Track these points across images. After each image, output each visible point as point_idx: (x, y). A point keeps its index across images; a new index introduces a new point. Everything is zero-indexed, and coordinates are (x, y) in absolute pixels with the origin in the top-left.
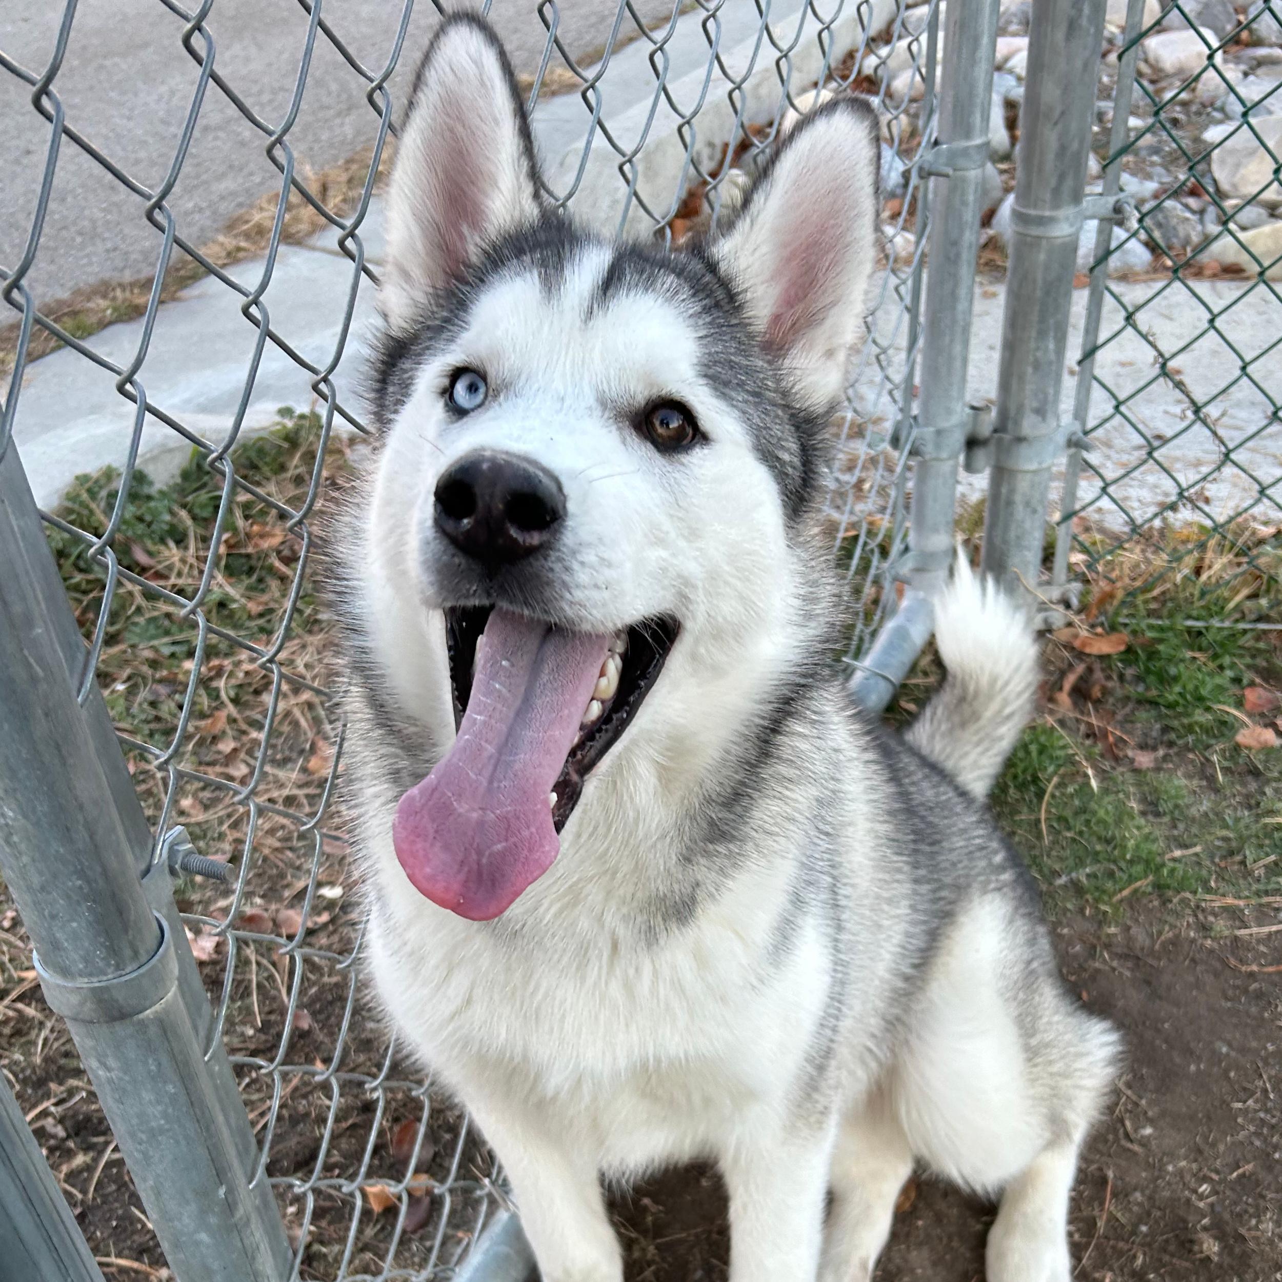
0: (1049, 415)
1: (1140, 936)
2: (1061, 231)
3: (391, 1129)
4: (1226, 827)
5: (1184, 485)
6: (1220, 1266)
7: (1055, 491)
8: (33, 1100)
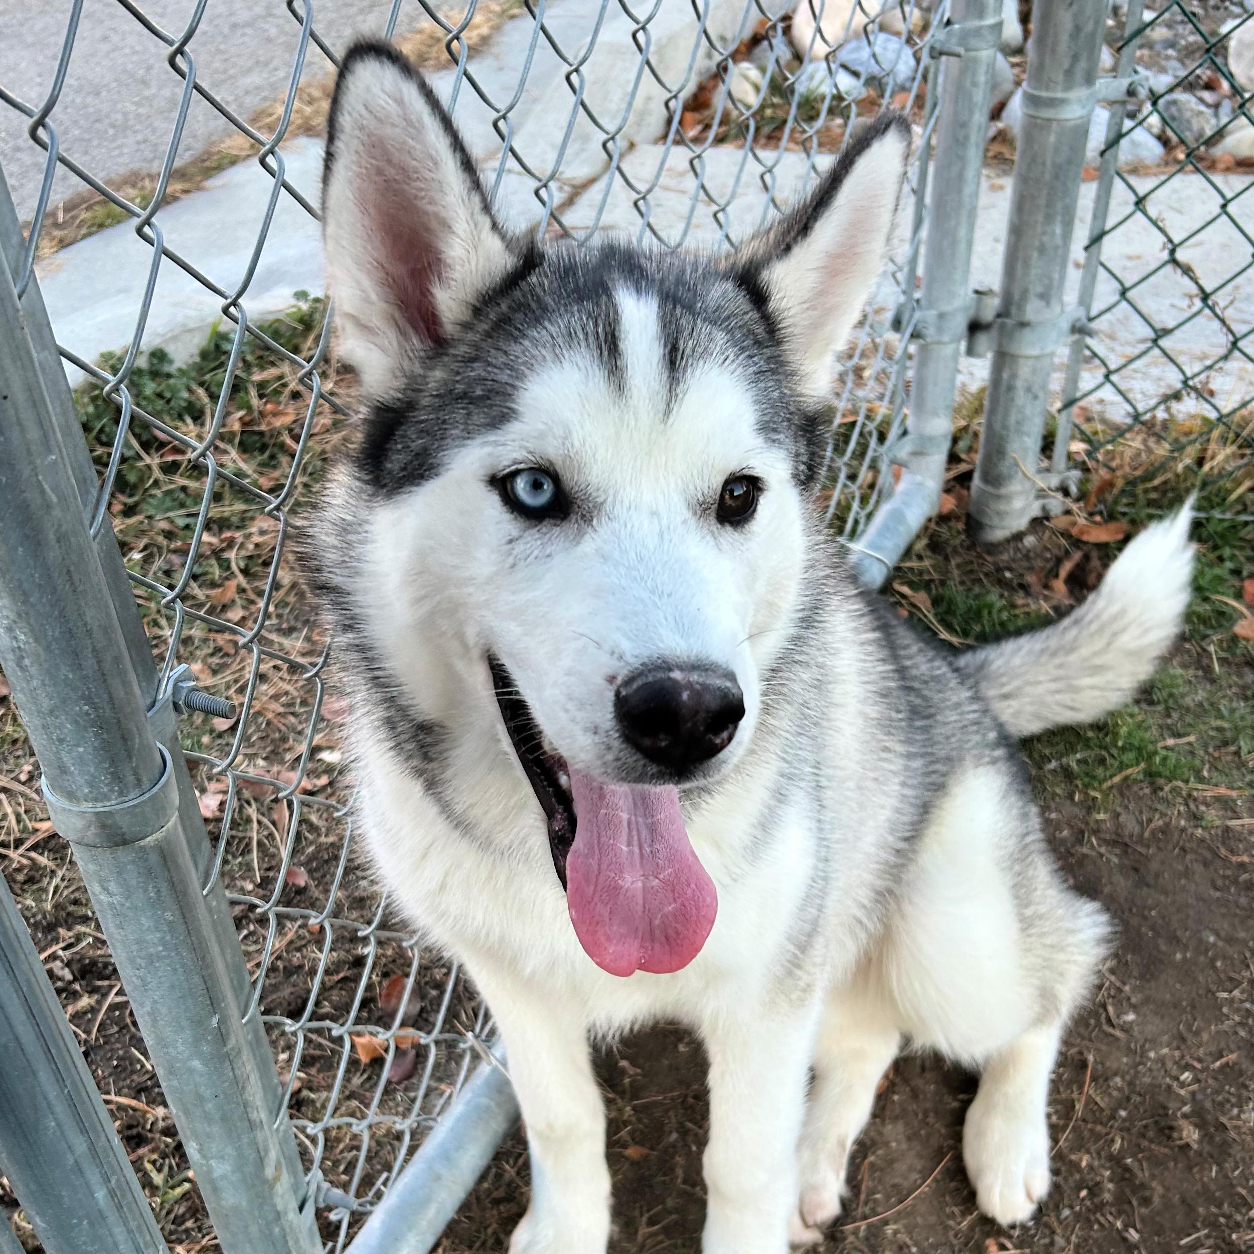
0: (1054, 301)
1: (1130, 824)
2: (1072, 113)
3: (380, 983)
4: (1221, 717)
5: (1189, 374)
6: (1199, 1154)
7: (1056, 382)
8: (43, 944)
